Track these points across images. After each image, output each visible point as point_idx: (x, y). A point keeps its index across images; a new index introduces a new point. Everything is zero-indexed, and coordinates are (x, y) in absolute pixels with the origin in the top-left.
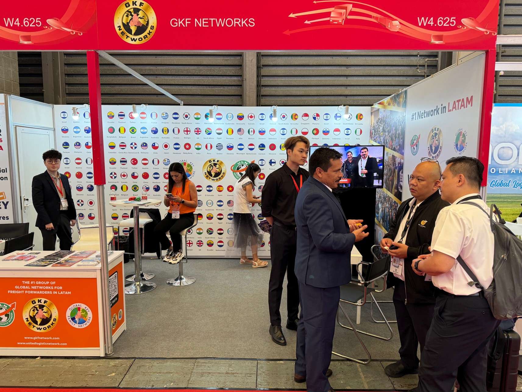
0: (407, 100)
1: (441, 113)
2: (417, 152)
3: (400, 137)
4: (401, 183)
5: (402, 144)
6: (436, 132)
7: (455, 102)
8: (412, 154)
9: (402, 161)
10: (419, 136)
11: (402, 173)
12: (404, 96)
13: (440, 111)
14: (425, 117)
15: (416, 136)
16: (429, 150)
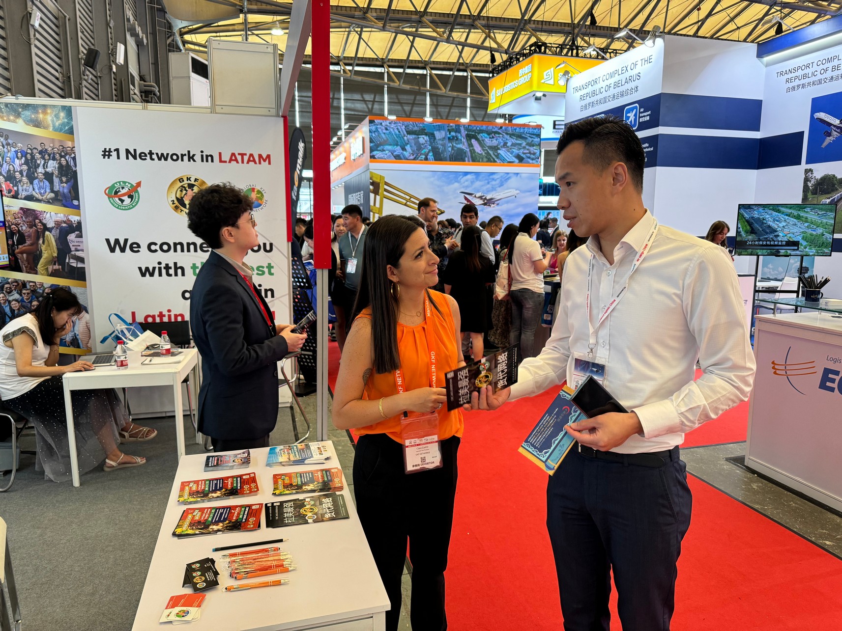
0: (73, 123)
1: (202, 161)
2: (134, 207)
3: (56, 180)
4: (80, 252)
5: (66, 191)
6: (192, 182)
7: (233, 154)
8: (118, 208)
9: (74, 219)
10: (139, 184)
11: (81, 237)
12: (62, 115)
13: (198, 158)
14: (152, 159)
15: (125, 182)
16: (173, 204)
